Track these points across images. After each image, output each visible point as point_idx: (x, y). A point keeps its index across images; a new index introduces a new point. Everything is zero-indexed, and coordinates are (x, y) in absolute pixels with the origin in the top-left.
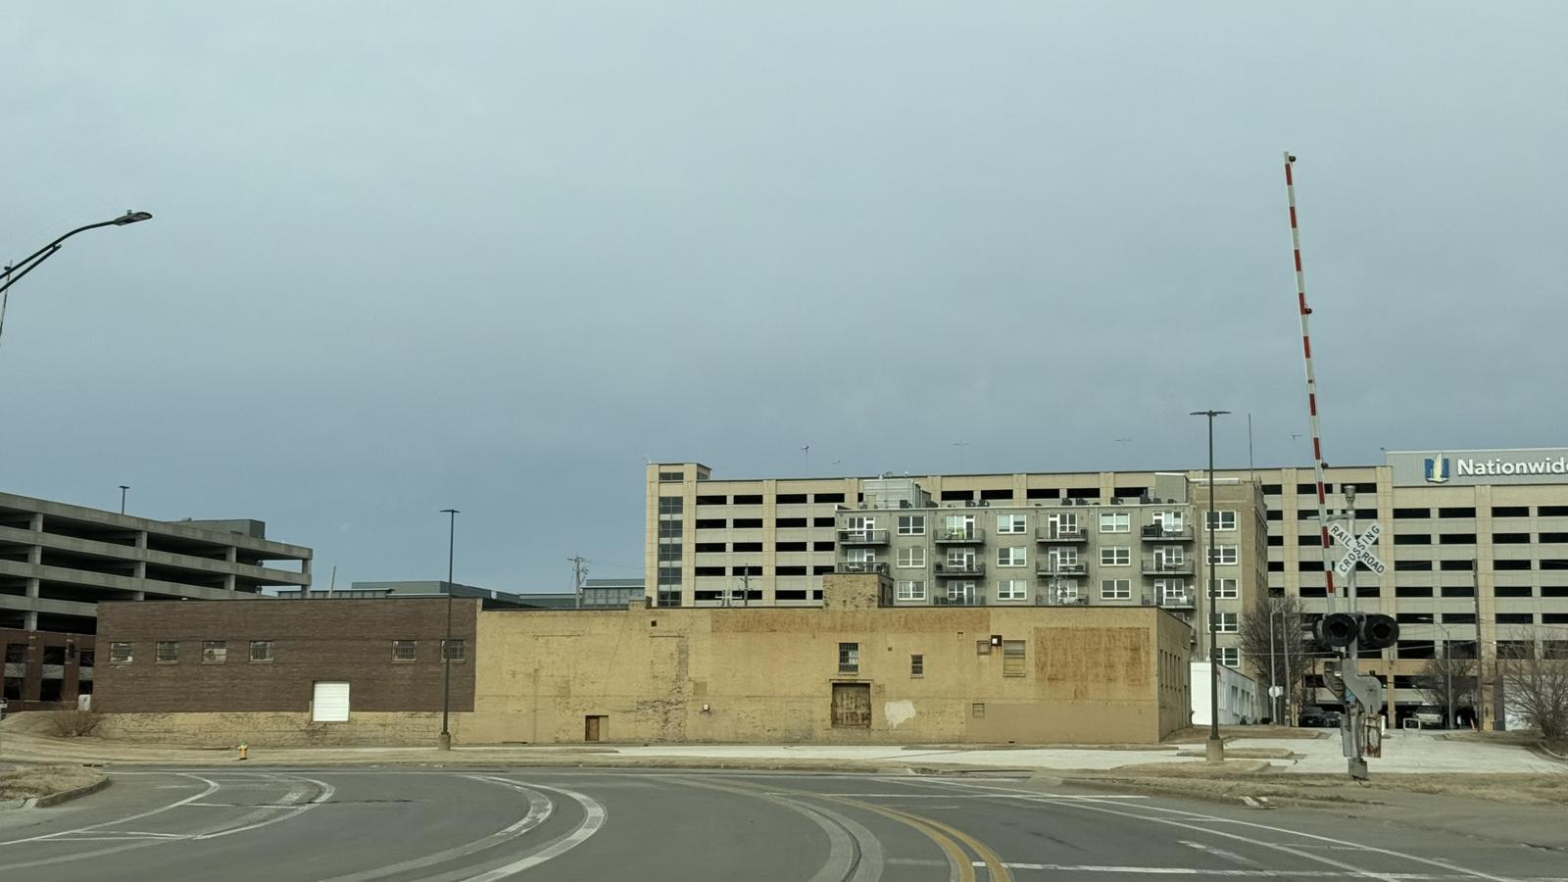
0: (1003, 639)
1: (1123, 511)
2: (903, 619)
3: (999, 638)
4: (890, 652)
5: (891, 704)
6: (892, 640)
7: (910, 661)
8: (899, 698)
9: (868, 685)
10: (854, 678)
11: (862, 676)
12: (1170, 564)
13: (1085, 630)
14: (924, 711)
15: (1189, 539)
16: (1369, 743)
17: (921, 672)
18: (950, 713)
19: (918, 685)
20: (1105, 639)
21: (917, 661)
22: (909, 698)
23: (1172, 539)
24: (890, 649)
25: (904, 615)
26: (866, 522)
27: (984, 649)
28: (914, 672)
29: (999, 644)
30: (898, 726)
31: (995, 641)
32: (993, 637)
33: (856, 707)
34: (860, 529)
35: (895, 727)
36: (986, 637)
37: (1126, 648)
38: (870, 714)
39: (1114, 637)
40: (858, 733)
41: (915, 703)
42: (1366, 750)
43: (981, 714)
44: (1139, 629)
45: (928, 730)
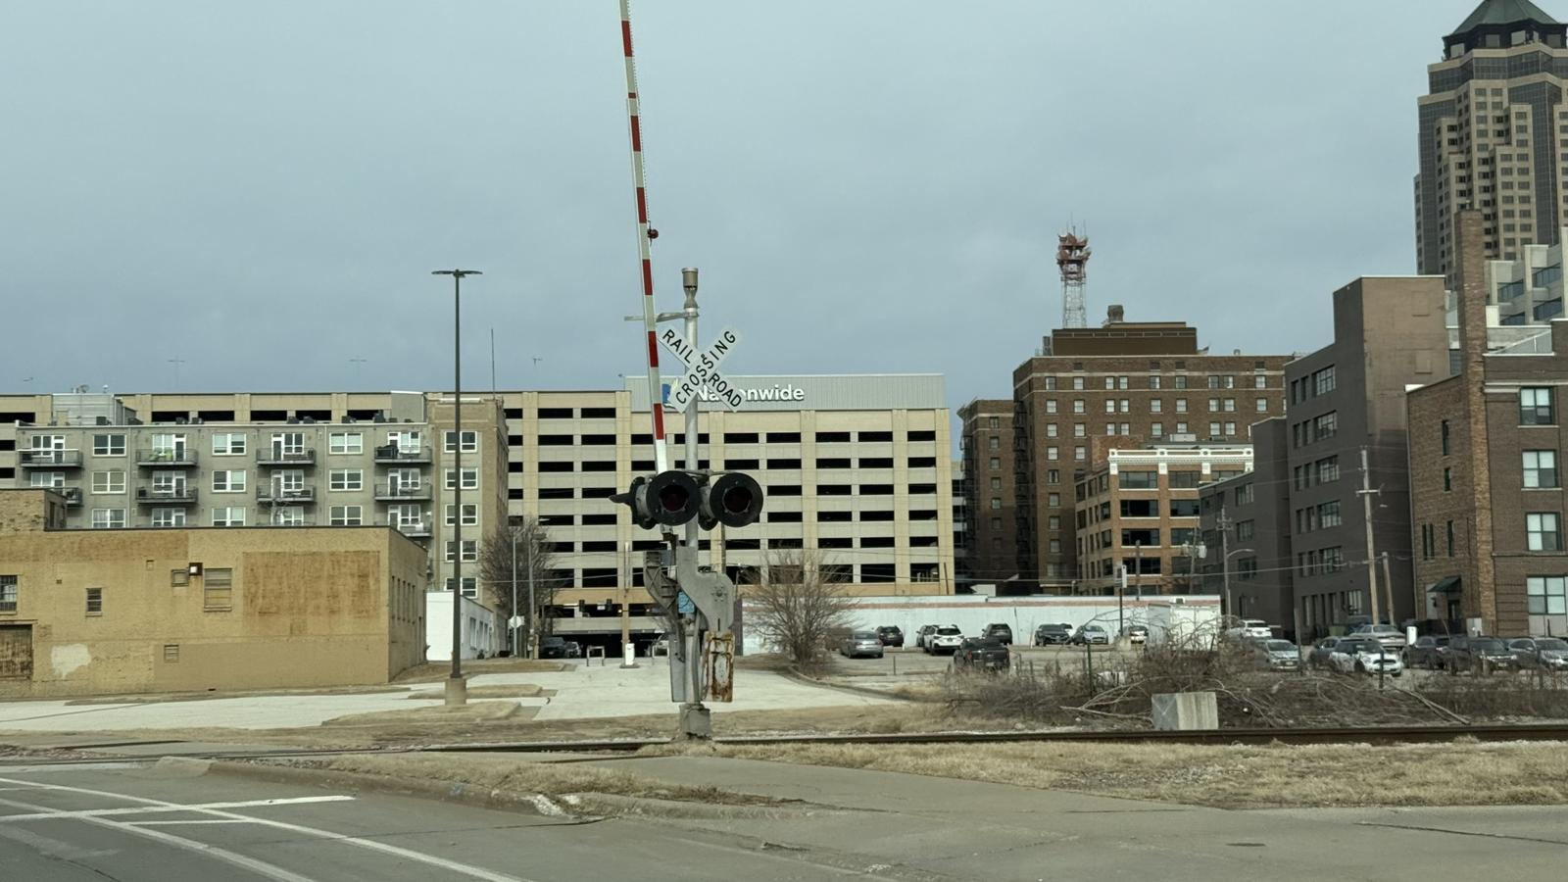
0: (204, 567)
1: (355, 431)
2: (76, 546)
3: (199, 566)
4: (59, 585)
5: (59, 648)
6: (62, 571)
7: (85, 595)
8: (69, 641)
9: (29, 627)
10: (10, 618)
11: (21, 616)
12: (405, 489)
13: (305, 554)
14: (103, 656)
15: (426, 461)
16: (714, 678)
17: (99, 609)
18: (135, 658)
19: (95, 624)
20: (328, 566)
21: (94, 595)
22: (82, 641)
23: (409, 461)
24: (59, 582)
25: (78, 540)
26: (54, 442)
27: (180, 579)
28: (91, 609)
29: (199, 573)
30: (67, 676)
31: (194, 570)
32: (192, 565)
33: (13, 654)
34: (47, 449)
35: (63, 677)
36: (182, 565)
37: (352, 575)
38: (31, 662)
39: (338, 562)
40: (15, 686)
41: (91, 646)
42: (710, 691)
43: (175, 658)
44: (368, 552)
45: (107, 679)
